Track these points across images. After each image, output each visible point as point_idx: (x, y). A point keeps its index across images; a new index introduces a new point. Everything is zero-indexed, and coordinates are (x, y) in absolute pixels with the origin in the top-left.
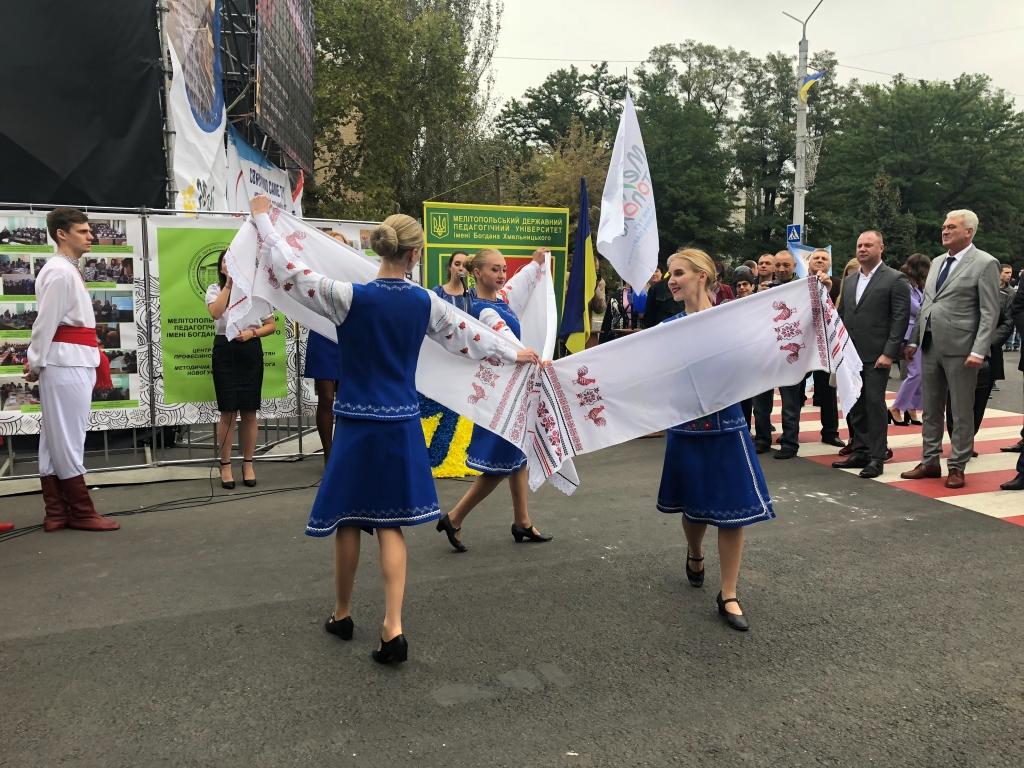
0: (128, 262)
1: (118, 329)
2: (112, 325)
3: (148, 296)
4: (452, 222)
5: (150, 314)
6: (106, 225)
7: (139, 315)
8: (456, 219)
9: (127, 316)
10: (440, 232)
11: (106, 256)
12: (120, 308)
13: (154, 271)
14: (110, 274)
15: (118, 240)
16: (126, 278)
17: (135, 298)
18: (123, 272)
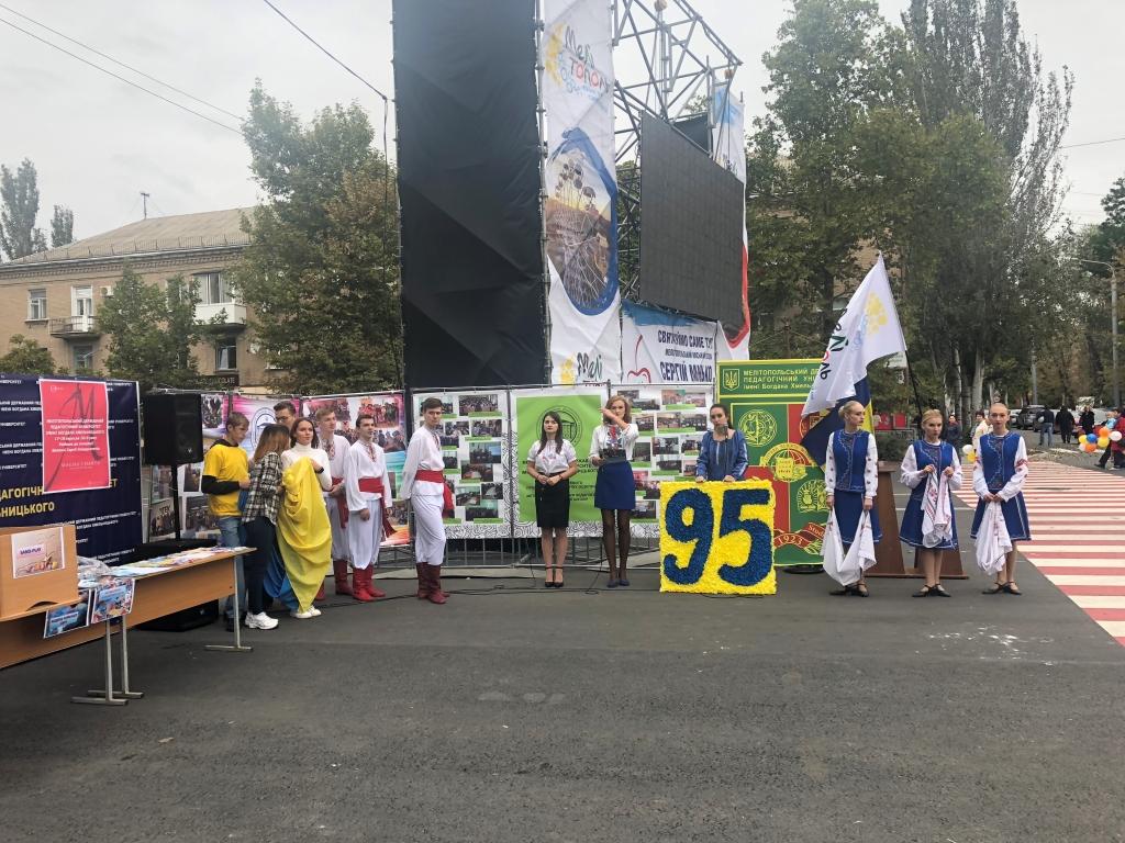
0: (499, 422)
1: (491, 469)
2: (488, 465)
3: (510, 445)
4: (742, 376)
5: (511, 457)
6: (485, 399)
7: (504, 459)
8: (746, 373)
9: (497, 459)
10: (731, 385)
11: (485, 419)
12: (493, 454)
13: (515, 428)
14: (488, 432)
15: (493, 408)
16: (497, 434)
17: (502, 447)
18: (495, 429)
